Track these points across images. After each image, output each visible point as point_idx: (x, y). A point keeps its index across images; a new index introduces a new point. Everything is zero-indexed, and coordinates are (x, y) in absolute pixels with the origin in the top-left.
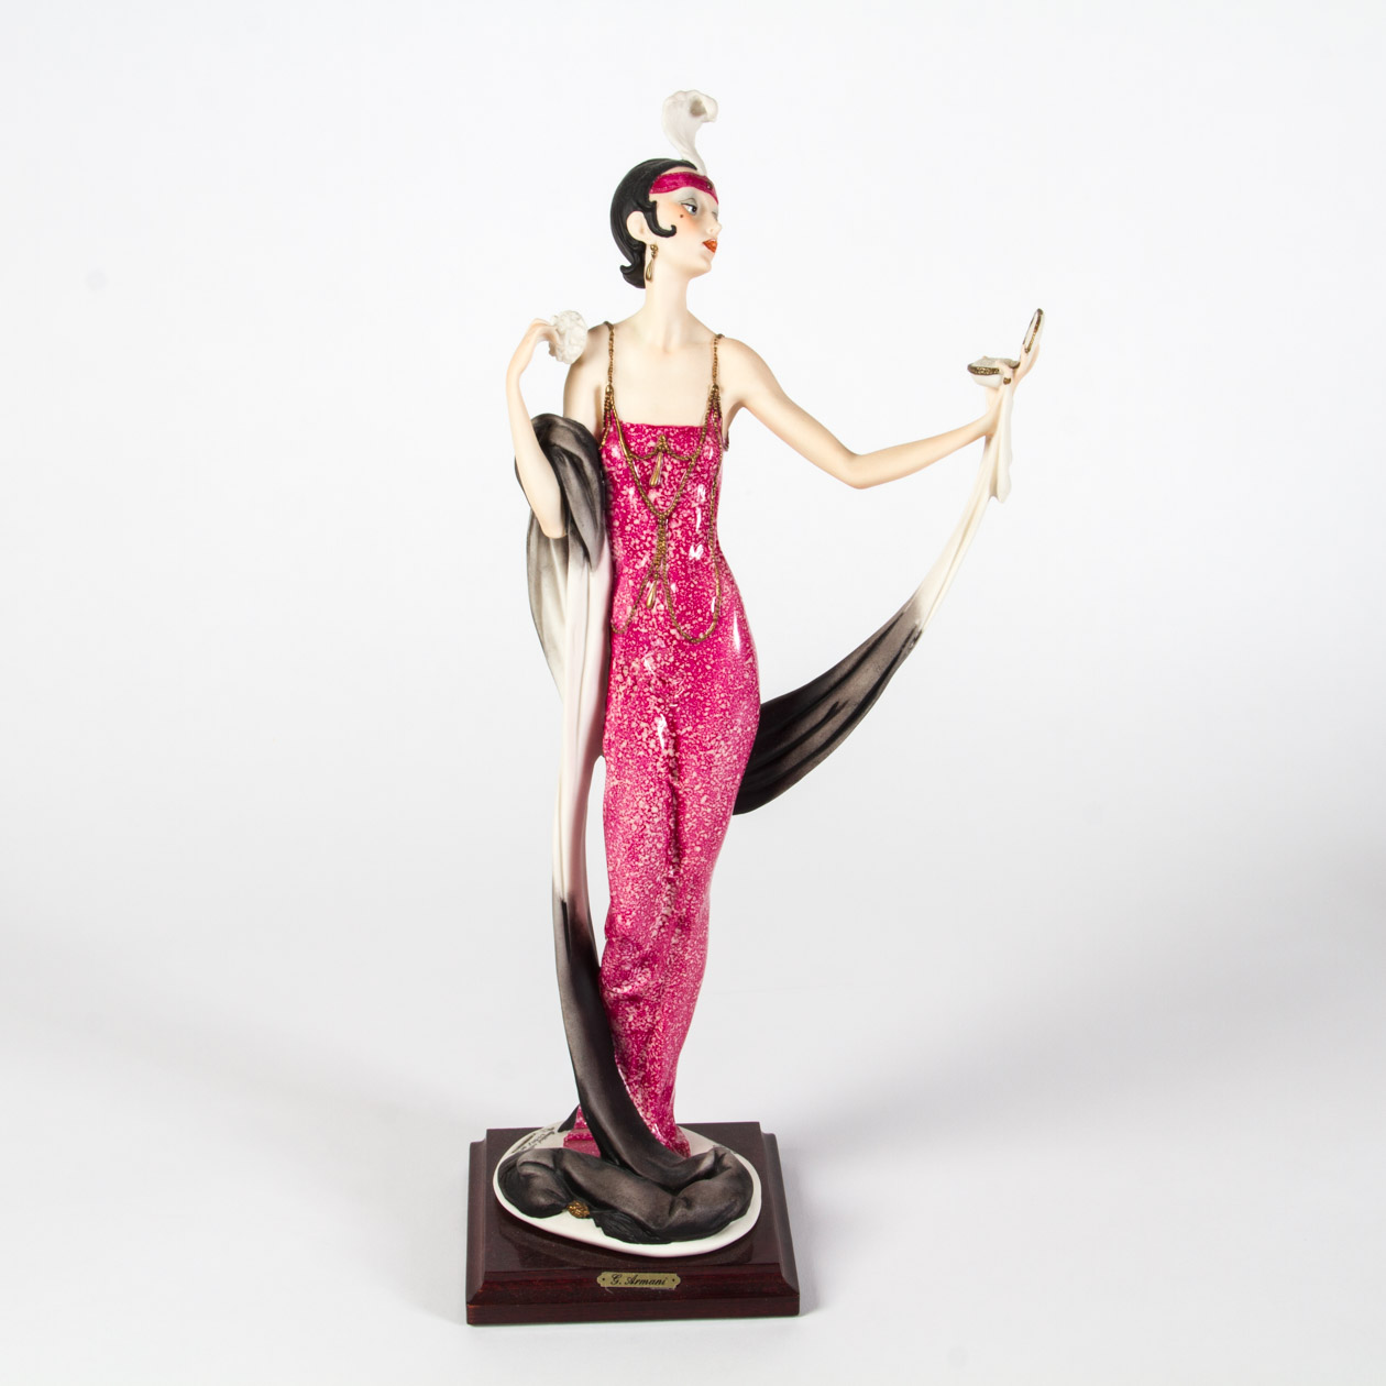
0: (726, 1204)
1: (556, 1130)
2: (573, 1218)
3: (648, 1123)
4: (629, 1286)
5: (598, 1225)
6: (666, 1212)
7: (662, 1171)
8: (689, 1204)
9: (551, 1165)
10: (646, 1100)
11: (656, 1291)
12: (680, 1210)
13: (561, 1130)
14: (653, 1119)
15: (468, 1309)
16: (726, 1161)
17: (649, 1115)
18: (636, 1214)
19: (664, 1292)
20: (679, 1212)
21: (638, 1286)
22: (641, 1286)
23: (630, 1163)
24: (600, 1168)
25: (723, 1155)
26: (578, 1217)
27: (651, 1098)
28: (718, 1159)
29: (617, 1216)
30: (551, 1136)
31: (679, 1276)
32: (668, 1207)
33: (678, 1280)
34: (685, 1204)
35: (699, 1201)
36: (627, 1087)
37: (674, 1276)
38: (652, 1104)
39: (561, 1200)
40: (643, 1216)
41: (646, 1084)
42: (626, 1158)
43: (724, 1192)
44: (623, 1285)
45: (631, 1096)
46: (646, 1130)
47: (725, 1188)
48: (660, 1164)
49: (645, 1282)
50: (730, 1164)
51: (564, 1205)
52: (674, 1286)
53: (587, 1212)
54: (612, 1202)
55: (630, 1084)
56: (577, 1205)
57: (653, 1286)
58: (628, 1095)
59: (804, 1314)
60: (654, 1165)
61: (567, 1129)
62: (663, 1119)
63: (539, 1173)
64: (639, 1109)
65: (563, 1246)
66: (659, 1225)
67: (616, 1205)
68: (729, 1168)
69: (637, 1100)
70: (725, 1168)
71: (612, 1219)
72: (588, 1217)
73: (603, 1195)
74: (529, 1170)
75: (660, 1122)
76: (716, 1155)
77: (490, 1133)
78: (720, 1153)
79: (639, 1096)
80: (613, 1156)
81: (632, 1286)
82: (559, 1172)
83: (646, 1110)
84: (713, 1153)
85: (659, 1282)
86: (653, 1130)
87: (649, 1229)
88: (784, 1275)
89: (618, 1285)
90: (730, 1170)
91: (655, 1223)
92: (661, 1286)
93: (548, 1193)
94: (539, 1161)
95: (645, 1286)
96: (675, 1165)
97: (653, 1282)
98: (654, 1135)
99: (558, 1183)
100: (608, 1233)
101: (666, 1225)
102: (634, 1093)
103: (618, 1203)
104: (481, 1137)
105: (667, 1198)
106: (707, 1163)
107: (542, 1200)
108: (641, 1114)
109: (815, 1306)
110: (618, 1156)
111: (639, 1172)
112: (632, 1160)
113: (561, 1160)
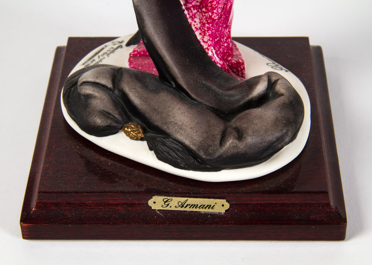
0: (278, 134)
1: (124, 44)
2: (128, 138)
3: (205, 46)
4: (179, 209)
5: (151, 149)
6: (217, 142)
7: (216, 95)
8: (240, 135)
9: (110, 85)
10: (204, 24)
11: (206, 214)
12: (231, 141)
13: (128, 44)
14: (210, 43)
15: (22, 227)
16: (280, 88)
17: (206, 38)
18: (187, 142)
19: (213, 215)
20: (230, 142)
21: (188, 209)
22: (191, 209)
23: (185, 87)
24: (156, 91)
25: (276, 81)
26: (132, 138)
27: (208, 23)
28: (271, 85)
29: (168, 142)
30: (119, 49)
31: (227, 201)
32: (219, 137)
33: (227, 206)
34: (235, 134)
35: (250, 132)
36: (186, 12)
37: (224, 201)
38: (209, 29)
39: (117, 122)
40: (194, 144)
41: (204, 10)
42: (182, 82)
43: (276, 121)
44: (173, 208)
45: (190, 20)
46: (203, 52)
47: (277, 118)
48: (214, 88)
49: (196, 206)
50: (282, 91)
51: (120, 126)
52: (223, 211)
53: (141, 135)
54: (165, 128)
55: (188, 9)
56: (131, 127)
57: (202, 210)
58: (187, 19)
59: (349, 239)
60: (209, 89)
61: (134, 44)
62: (220, 41)
63: (97, 94)
64: (197, 33)
65: (118, 164)
66: (210, 154)
67: (168, 131)
68: (282, 95)
69: (195, 24)
70: (278, 95)
71: (164, 144)
72: (142, 139)
73: (156, 119)
74: (88, 90)
75: (217, 45)
76: (269, 80)
77: (71, 40)
78: (274, 79)
79: (197, 20)
80: (169, 79)
81: (183, 209)
82: (116, 92)
83: (203, 34)
84: (266, 79)
85: (209, 206)
86: (210, 54)
87: (200, 158)
88: (332, 204)
89: (168, 208)
90: (282, 98)
91: (206, 153)
92: (210, 210)
93: (105, 114)
94: (98, 81)
95: (194, 210)
96: (229, 89)
97: (203, 206)
98: (211, 58)
99: (116, 104)
100: (161, 157)
101: (217, 155)
102: (193, 17)
103: (171, 130)
104: (64, 43)
105: (218, 127)
106: (261, 88)
107: (99, 121)
108: (199, 37)
109: (360, 230)
110: (174, 79)
111: (193, 96)
112: (188, 84)
113: (120, 80)
